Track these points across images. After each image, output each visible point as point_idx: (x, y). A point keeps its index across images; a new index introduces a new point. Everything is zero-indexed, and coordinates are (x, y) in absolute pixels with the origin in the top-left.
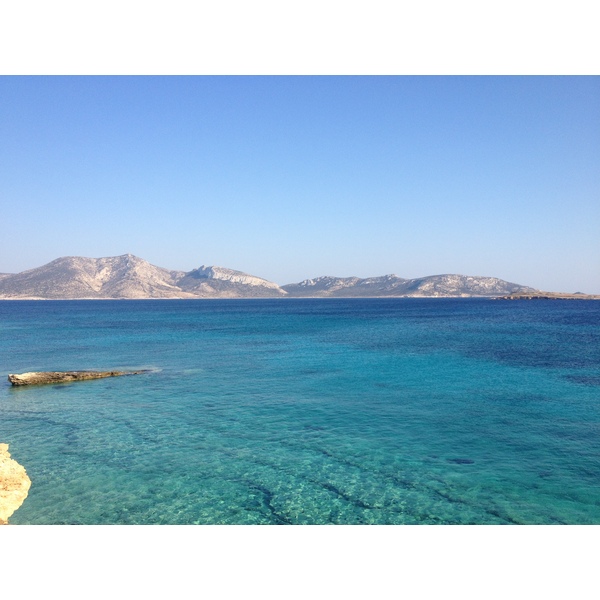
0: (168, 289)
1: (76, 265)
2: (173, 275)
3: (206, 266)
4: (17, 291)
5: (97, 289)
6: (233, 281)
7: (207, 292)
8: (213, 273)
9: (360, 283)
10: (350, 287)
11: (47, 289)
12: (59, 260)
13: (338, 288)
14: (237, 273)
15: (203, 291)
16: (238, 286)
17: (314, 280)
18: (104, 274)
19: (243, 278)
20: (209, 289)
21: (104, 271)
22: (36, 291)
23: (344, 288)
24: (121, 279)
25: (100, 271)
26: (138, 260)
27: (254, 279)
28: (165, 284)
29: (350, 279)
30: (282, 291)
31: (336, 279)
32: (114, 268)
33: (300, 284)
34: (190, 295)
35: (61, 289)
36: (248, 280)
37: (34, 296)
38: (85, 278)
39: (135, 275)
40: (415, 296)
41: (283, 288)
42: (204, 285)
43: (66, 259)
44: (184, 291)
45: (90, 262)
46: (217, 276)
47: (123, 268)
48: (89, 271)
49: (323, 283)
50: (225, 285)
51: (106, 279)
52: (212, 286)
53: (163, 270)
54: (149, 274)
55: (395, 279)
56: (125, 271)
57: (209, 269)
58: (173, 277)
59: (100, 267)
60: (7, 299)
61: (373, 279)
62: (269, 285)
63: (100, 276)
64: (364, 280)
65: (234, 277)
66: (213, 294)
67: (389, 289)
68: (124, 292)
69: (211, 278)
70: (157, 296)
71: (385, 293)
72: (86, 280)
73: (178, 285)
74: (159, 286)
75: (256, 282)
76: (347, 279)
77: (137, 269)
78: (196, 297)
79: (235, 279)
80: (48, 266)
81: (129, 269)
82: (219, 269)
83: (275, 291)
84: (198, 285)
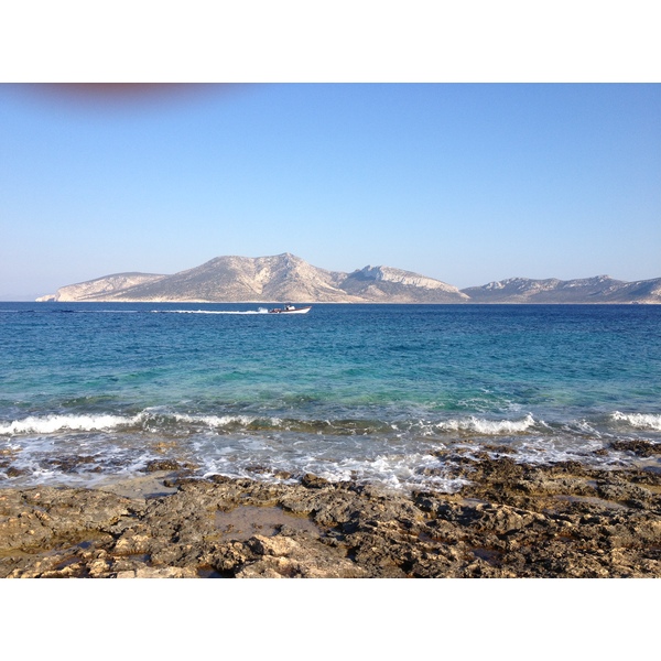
0: (333, 292)
1: (234, 265)
2: (334, 276)
3: (372, 266)
4: (178, 293)
5: (259, 292)
6: (405, 283)
7: (376, 296)
8: (381, 274)
9: (562, 285)
10: (550, 291)
11: (209, 291)
12: (216, 260)
13: (534, 291)
14: (409, 274)
15: (372, 295)
16: (411, 289)
17: (502, 283)
18: (264, 275)
19: (416, 280)
20: (379, 293)
21: (263, 272)
22: (198, 293)
23: (542, 291)
24: (283, 281)
25: (259, 272)
26: (298, 259)
27: (430, 281)
28: (328, 287)
29: (549, 281)
30: (464, 295)
31: (530, 281)
32: (273, 269)
33: (484, 287)
34: (358, 299)
35: (223, 291)
36: (423, 283)
37: (197, 298)
38: (246, 279)
39: (297, 275)
40: (648, 302)
41: (463, 291)
42: (372, 287)
43: (223, 258)
44: (349, 294)
45: (248, 261)
46: (387, 277)
47: (283, 269)
48: (248, 272)
49: (514, 286)
50: (396, 288)
51: (266, 281)
52: (382, 289)
53: (321, 271)
54: (311, 275)
55: (609, 282)
56: (286, 271)
57: (377, 269)
58: (335, 279)
59: (259, 268)
60: (169, 301)
61: (578, 281)
62: (447, 288)
63: (259, 277)
64: (566, 283)
65: (407, 279)
66: (383, 298)
67: (606, 293)
68: (289, 295)
69: (380, 280)
70: (324, 299)
71: (602, 298)
72: (247, 281)
73: (342, 287)
74: (322, 289)
75: (431, 284)
76: (544, 281)
77: (298, 269)
78: (366, 301)
79: (408, 281)
80: (205, 266)
81: (290, 269)
82: (388, 269)
83: (454, 295)
84: (366, 288)
